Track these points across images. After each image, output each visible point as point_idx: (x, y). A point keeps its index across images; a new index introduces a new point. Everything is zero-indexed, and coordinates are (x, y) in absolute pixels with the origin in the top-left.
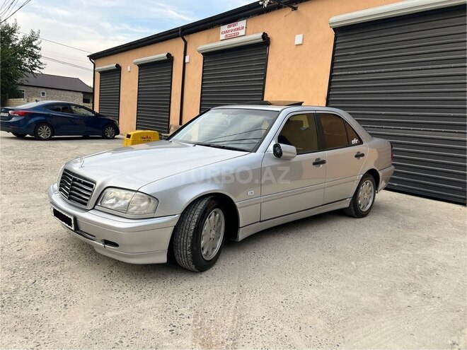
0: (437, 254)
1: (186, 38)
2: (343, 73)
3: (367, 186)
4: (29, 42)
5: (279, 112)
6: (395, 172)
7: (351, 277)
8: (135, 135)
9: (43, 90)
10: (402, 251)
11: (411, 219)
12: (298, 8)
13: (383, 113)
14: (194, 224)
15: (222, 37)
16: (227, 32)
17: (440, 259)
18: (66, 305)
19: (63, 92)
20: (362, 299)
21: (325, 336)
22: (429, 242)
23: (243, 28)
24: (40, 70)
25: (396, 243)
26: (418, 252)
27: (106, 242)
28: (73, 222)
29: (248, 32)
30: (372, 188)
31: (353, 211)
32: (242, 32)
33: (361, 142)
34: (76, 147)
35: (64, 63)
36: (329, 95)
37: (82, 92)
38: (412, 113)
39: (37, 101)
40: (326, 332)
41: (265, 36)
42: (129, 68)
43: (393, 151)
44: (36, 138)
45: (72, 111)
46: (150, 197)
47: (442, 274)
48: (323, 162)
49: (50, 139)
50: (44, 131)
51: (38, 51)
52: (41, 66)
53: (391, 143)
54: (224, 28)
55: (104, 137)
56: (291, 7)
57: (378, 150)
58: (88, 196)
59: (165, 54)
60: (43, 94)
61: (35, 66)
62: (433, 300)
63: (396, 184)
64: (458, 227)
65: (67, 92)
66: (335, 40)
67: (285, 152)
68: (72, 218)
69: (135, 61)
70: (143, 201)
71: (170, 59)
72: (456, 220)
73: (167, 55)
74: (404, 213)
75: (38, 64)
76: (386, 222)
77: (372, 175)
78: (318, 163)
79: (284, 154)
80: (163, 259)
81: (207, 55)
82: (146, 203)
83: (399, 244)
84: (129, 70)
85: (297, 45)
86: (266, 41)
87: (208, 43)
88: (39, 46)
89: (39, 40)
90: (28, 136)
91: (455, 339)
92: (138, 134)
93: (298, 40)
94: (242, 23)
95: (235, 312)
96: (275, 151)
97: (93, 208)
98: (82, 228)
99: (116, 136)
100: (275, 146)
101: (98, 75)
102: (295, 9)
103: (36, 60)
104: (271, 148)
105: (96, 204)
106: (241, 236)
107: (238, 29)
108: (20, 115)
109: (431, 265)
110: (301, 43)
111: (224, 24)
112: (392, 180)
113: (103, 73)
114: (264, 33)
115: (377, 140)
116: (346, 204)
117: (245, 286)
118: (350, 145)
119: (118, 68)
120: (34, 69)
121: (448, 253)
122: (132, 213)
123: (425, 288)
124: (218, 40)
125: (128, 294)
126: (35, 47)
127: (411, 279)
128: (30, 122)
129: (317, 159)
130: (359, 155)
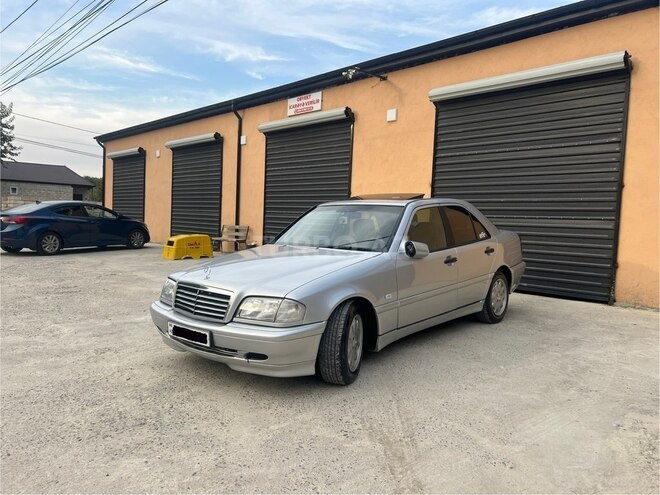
0: (587, 354)
1: (240, 113)
2: (450, 154)
3: (499, 286)
5: (404, 208)
6: (526, 270)
7: (505, 380)
8: (179, 241)
9: (14, 185)
10: (550, 353)
11: (550, 321)
12: (388, 79)
13: (502, 200)
14: (341, 330)
15: (291, 112)
16: (296, 106)
17: (591, 358)
18: (222, 424)
19: (44, 186)
20: (522, 397)
21: (496, 428)
22: (575, 342)
23: (318, 101)
24: (13, 157)
25: (541, 346)
26: (567, 353)
27: (250, 356)
28: (208, 338)
29: (325, 106)
30: (504, 288)
31: (486, 316)
32: (317, 107)
33: (489, 236)
34: (100, 262)
35: (54, 147)
36: (434, 181)
37: (72, 185)
38: (536, 200)
39: (38, 202)
40: (496, 425)
41: (348, 111)
42: (158, 152)
43: (522, 244)
44: (40, 252)
45: (87, 214)
46: (298, 303)
47: (596, 371)
48: (454, 260)
49: (59, 253)
50: (51, 242)
51: (9, 131)
52: (14, 152)
53: (520, 235)
54: (293, 101)
55: (130, 247)
56: (379, 77)
57: (504, 244)
58: (223, 313)
59: (212, 135)
60: (14, 190)
61: (5, 151)
62: (591, 394)
64: (603, 326)
65: (49, 186)
66: (437, 116)
67: (419, 250)
68: (207, 334)
69: (168, 143)
70: (290, 308)
71: (218, 141)
72: (600, 320)
73: (215, 136)
74: (541, 316)
75: (9, 148)
76: (524, 326)
77: (504, 272)
78: (450, 261)
79: (417, 253)
80: (311, 371)
81: (271, 135)
82: (294, 310)
83: (545, 346)
84: (158, 155)
85: (389, 122)
86: (350, 117)
87: (271, 121)
88: (11, 124)
89: (11, 115)
90: (24, 250)
91: (618, 422)
92: (183, 239)
93: (391, 115)
94: (317, 96)
95: (401, 417)
96: (407, 250)
97: (231, 321)
98: (218, 343)
99: (146, 245)
100: (407, 245)
101: (110, 163)
102: (384, 79)
103: (6, 144)
104: (403, 246)
105: (234, 316)
106: (381, 344)
107: (311, 102)
108: (18, 223)
109: (583, 363)
110: (394, 119)
111: (292, 96)
112: (523, 279)
113: (117, 160)
114: (347, 108)
115: (504, 233)
116: (479, 308)
117: (400, 395)
118: (477, 240)
119: (142, 153)
120: (5, 157)
121: (598, 352)
122: (280, 321)
123: (582, 384)
124: (284, 116)
125: (280, 409)
126: (5, 126)
127: (566, 377)
128: (30, 232)
129: (449, 257)
130: (489, 251)
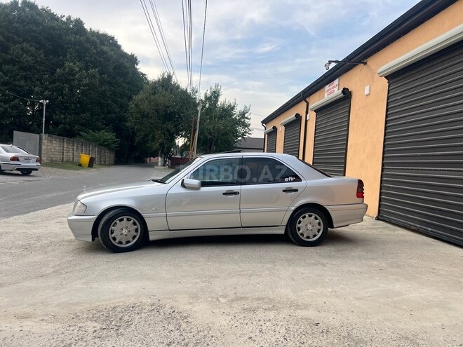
3: (311, 219)
4: (243, 115)
12: (368, 63)
15: (326, 95)
16: (328, 90)
23: (337, 86)
24: (249, 135)
29: (340, 88)
32: (336, 89)
41: (345, 91)
42: (280, 128)
46: (83, 204)
48: (236, 193)
51: (248, 121)
52: (250, 132)
54: (327, 88)
56: (363, 63)
61: (246, 132)
63: (430, 229)
67: (188, 184)
69: (282, 122)
71: (299, 118)
73: (296, 116)
75: (248, 131)
79: (186, 186)
81: (318, 111)
84: (280, 130)
85: (367, 95)
86: (347, 94)
88: (249, 117)
89: (250, 112)
93: (367, 91)
94: (336, 82)
101: (266, 135)
102: (366, 64)
103: (246, 128)
106: (152, 237)
107: (334, 87)
110: (368, 93)
113: (269, 134)
114: (344, 89)
116: (279, 231)
119: (275, 129)
120: (245, 135)
124: (324, 98)
126: (247, 118)
129: (229, 191)
130: (289, 191)
